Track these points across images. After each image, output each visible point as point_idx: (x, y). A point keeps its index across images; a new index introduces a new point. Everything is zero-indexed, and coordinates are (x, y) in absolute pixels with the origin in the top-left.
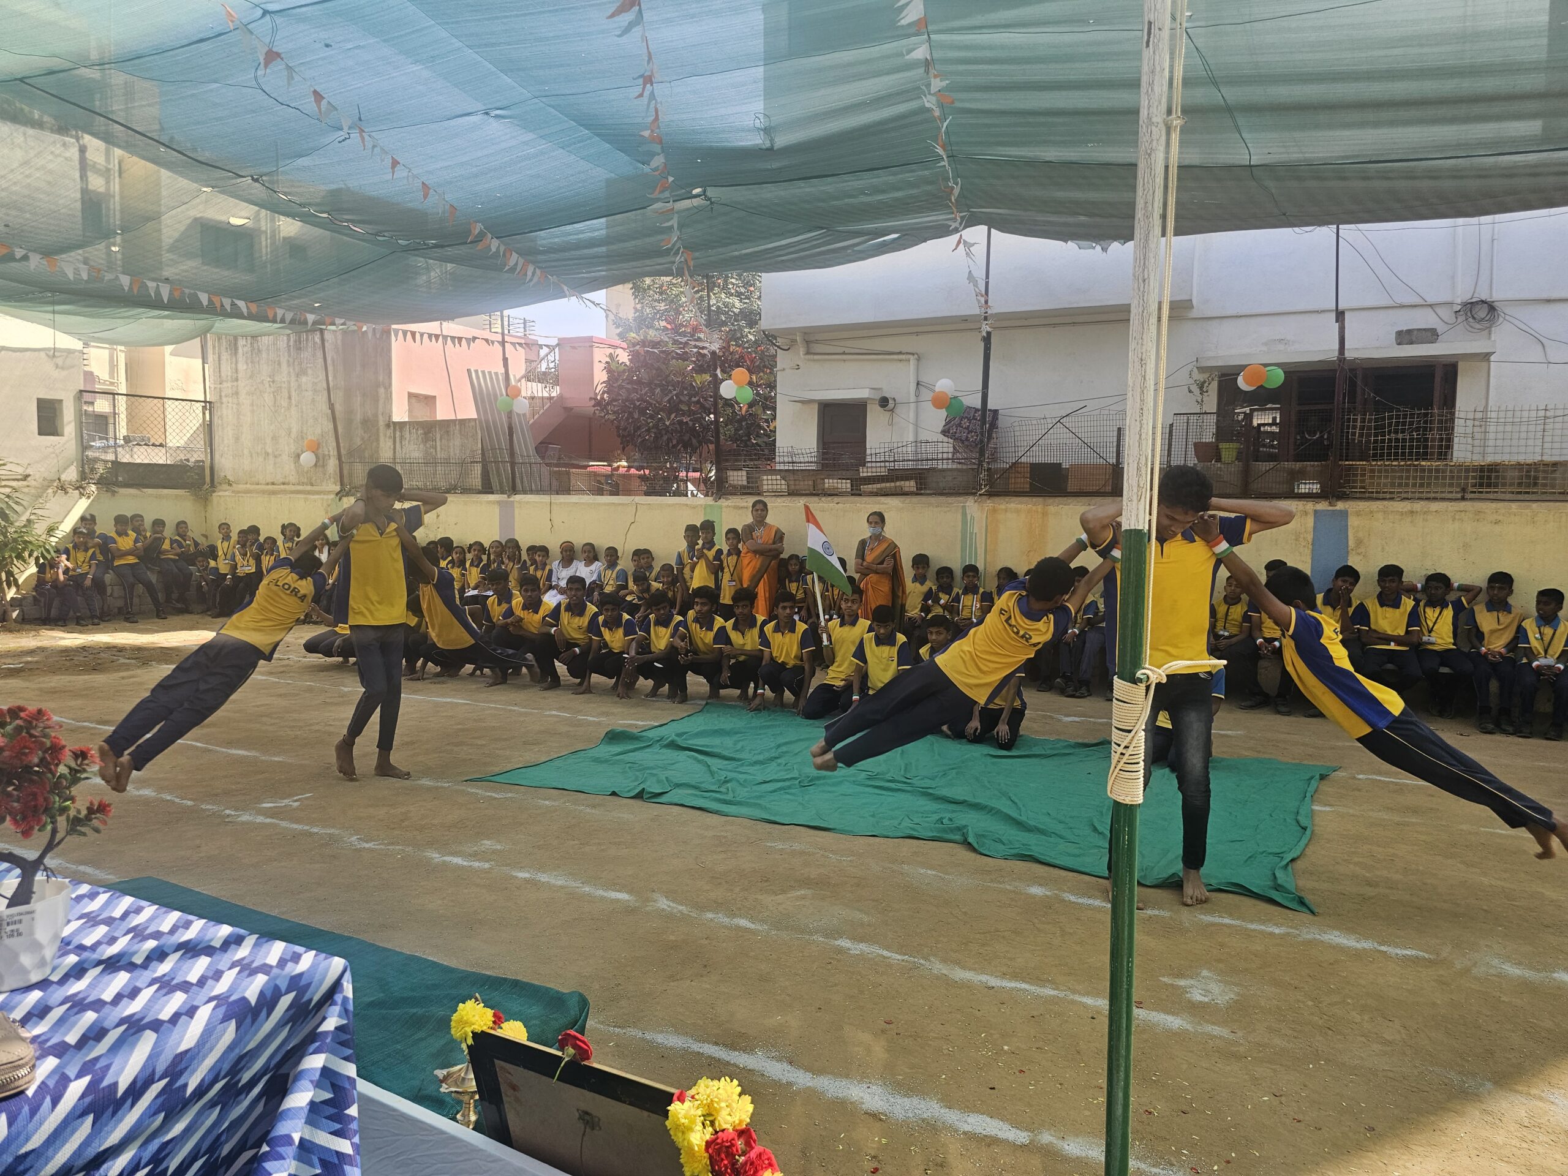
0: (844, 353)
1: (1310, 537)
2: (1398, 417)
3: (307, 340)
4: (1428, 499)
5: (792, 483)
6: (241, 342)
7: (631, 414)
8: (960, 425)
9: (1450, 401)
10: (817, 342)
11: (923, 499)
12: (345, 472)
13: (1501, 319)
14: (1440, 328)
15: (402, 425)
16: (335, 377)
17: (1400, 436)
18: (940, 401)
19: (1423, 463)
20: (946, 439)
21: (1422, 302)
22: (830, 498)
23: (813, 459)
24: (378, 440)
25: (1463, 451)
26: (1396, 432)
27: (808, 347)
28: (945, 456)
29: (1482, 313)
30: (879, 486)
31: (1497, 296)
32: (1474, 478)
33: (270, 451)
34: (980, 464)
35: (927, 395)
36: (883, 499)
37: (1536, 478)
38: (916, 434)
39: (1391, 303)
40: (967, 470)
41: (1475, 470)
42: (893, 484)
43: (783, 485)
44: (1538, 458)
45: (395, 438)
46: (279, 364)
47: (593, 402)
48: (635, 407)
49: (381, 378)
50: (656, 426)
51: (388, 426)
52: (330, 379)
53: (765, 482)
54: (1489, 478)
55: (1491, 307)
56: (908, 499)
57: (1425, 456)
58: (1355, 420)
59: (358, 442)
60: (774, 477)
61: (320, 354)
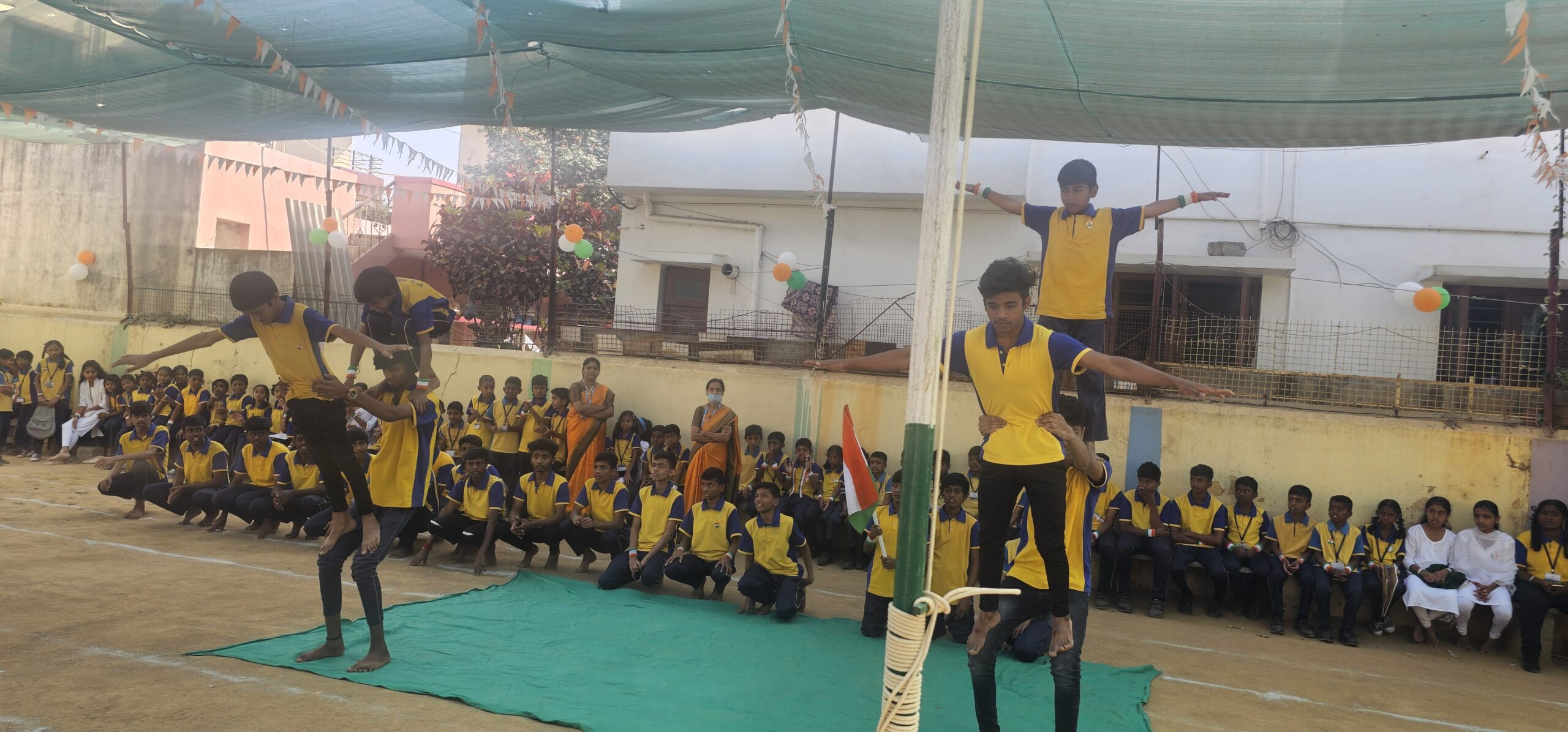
0: (690, 218)
1: (1126, 433)
2: (1208, 323)
3: (107, 153)
4: (1234, 403)
5: (628, 343)
6: (30, 149)
7: (463, 260)
8: (800, 298)
9: (1254, 312)
10: (663, 203)
11: (761, 369)
12: (135, 299)
13: (1301, 240)
14: (1248, 243)
15: (206, 252)
16: (135, 194)
17: (1210, 341)
18: (782, 273)
19: (1230, 369)
20: (786, 311)
21: (1231, 217)
22: (666, 362)
23: (651, 321)
24: (176, 266)
25: (1267, 360)
26: (1207, 337)
27: (654, 208)
28: (784, 328)
29: (1284, 232)
30: (717, 353)
31: (1297, 218)
32: (1275, 386)
33: (49, 268)
34: (818, 339)
35: (770, 266)
36: (720, 367)
37: (1329, 390)
38: (758, 303)
39: (1205, 216)
40: (804, 344)
41: (1276, 379)
42: (731, 352)
43: (618, 345)
44: (1331, 371)
45: (196, 265)
46: (72, 176)
47: (425, 245)
48: (468, 252)
49: (187, 201)
50: (490, 275)
51: (189, 252)
52: (129, 196)
53: (600, 341)
54: (1288, 387)
55: (1293, 228)
56: (745, 368)
57: (1231, 362)
58: (1170, 323)
59: (154, 266)
60: (610, 336)
61: (119, 168)
